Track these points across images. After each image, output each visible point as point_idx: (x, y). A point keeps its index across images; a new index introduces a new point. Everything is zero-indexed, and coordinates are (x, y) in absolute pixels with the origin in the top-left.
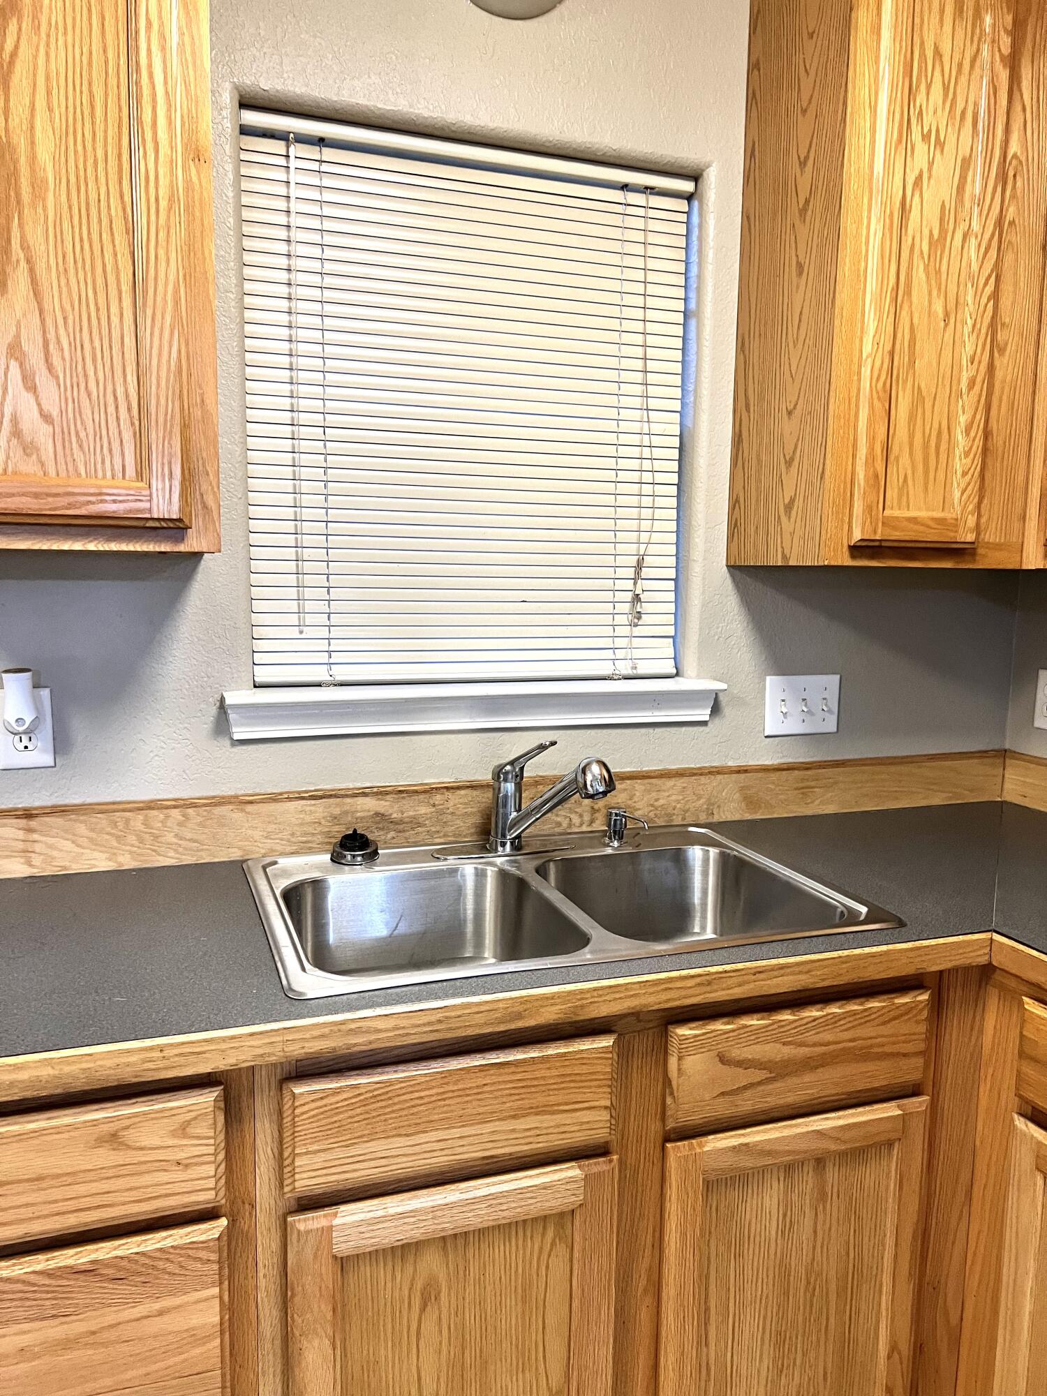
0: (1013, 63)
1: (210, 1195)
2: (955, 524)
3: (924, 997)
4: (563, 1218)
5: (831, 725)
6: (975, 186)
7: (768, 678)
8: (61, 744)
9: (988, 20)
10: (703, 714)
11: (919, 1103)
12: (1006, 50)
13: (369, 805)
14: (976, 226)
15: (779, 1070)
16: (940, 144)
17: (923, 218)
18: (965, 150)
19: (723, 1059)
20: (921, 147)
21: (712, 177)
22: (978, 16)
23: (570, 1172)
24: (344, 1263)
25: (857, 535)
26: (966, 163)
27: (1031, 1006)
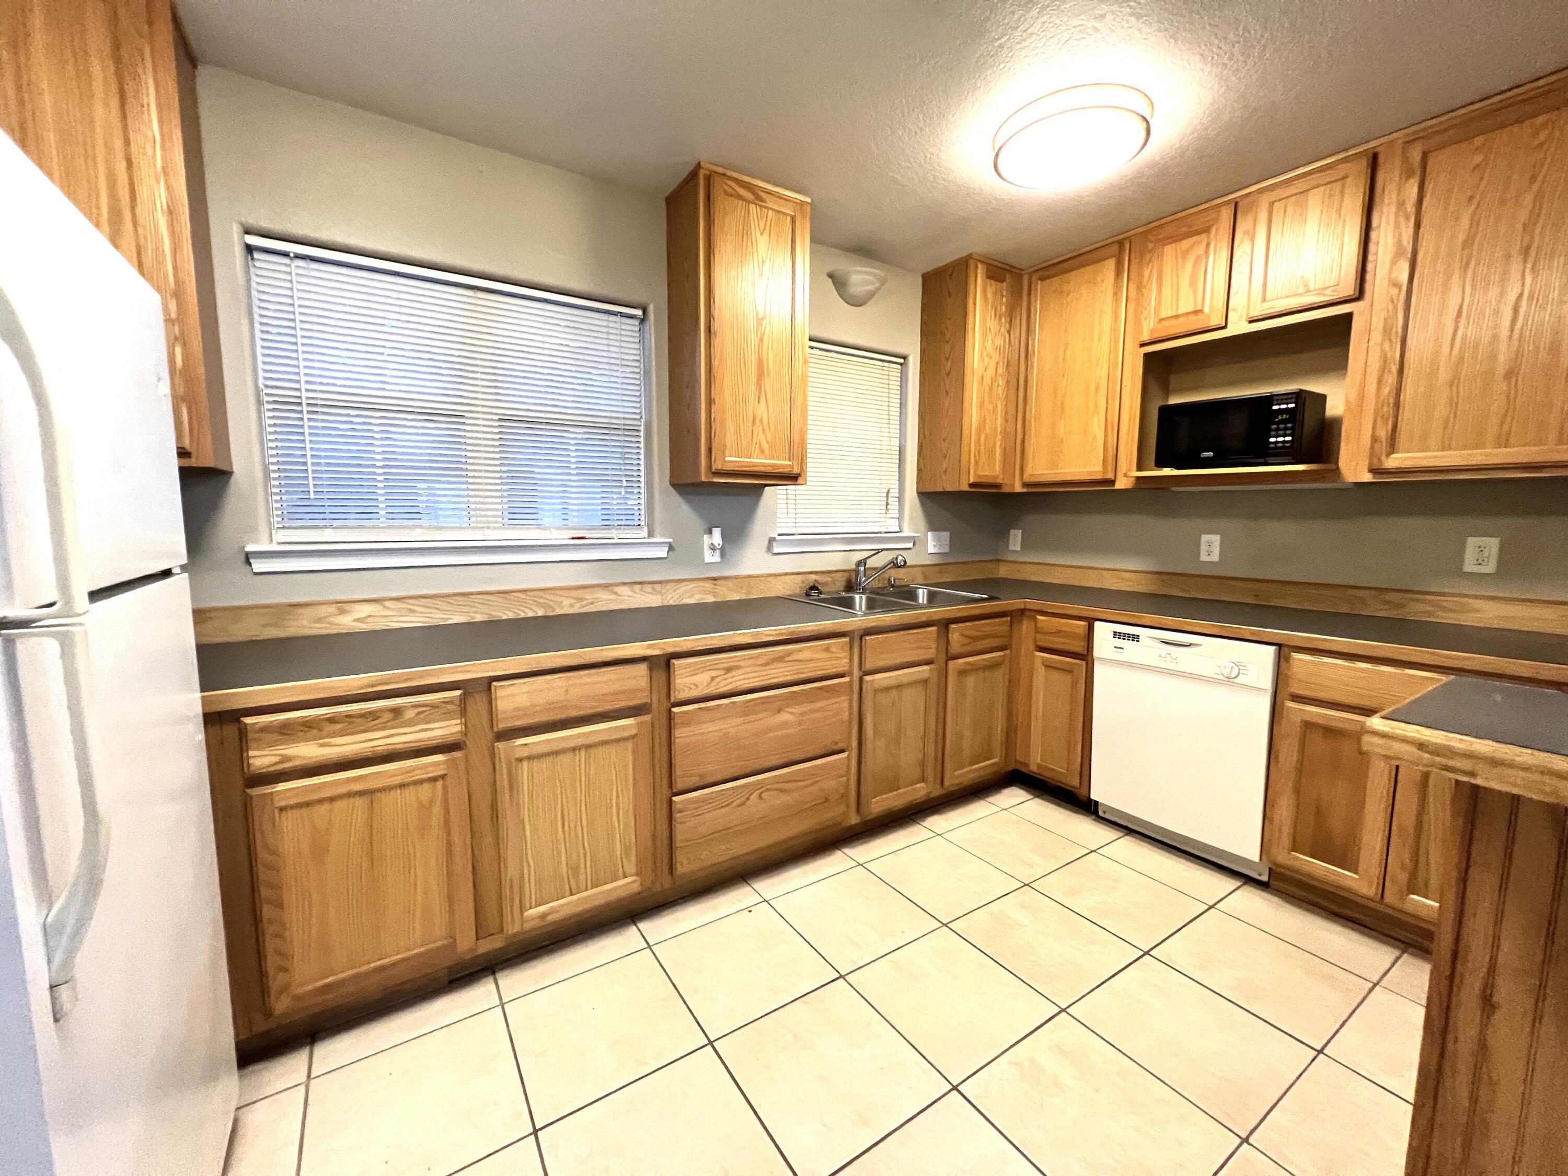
0: (1009, 332)
1: (846, 668)
2: (996, 477)
3: (1009, 618)
4: (925, 682)
5: (947, 550)
6: (1000, 371)
7: (929, 533)
8: (723, 555)
9: (1003, 319)
10: (910, 545)
11: (1008, 652)
12: (1008, 328)
13: (814, 577)
14: (1001, 383)
15: (975, 639)
16: (991, 358)
17: (987, 380)
18: (997, 360)
19: (962, 635)
20: (986, 359)
21: (911, 358)
22: (1000, 318)
23: (926, 667)
24: (876, 691)
25: (972, 480)
26: (997, 363)
27: (1039, 617)
